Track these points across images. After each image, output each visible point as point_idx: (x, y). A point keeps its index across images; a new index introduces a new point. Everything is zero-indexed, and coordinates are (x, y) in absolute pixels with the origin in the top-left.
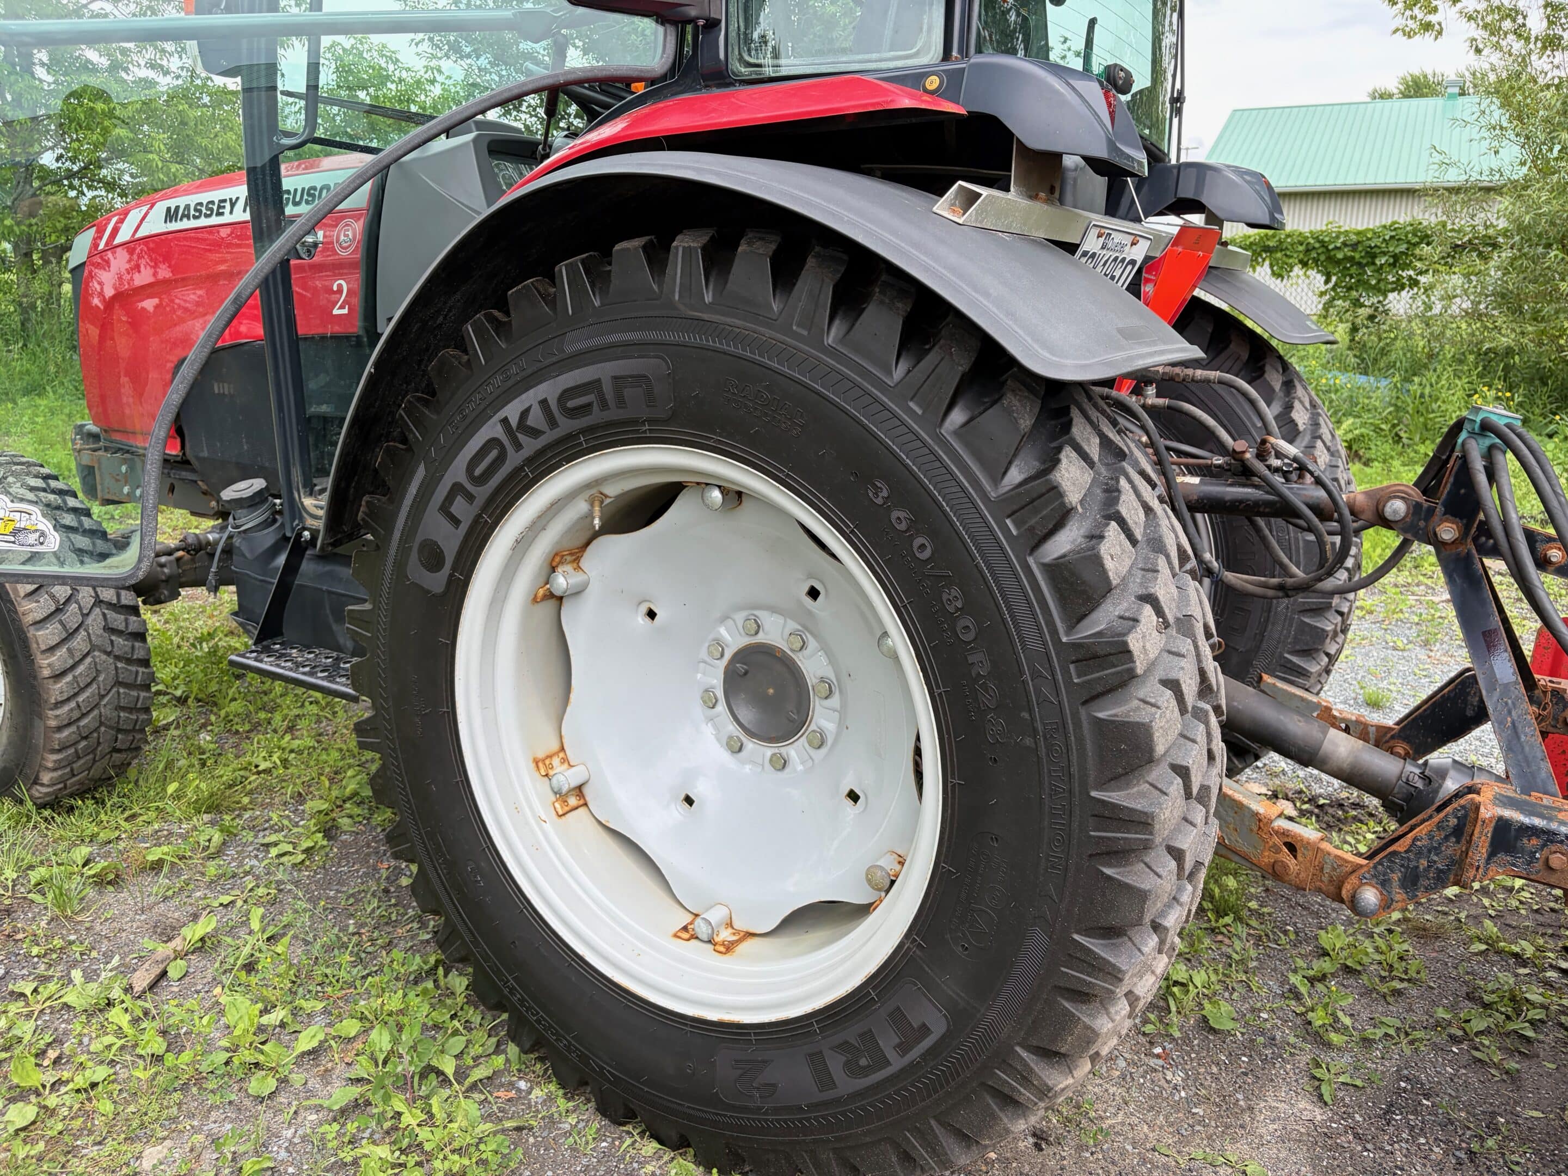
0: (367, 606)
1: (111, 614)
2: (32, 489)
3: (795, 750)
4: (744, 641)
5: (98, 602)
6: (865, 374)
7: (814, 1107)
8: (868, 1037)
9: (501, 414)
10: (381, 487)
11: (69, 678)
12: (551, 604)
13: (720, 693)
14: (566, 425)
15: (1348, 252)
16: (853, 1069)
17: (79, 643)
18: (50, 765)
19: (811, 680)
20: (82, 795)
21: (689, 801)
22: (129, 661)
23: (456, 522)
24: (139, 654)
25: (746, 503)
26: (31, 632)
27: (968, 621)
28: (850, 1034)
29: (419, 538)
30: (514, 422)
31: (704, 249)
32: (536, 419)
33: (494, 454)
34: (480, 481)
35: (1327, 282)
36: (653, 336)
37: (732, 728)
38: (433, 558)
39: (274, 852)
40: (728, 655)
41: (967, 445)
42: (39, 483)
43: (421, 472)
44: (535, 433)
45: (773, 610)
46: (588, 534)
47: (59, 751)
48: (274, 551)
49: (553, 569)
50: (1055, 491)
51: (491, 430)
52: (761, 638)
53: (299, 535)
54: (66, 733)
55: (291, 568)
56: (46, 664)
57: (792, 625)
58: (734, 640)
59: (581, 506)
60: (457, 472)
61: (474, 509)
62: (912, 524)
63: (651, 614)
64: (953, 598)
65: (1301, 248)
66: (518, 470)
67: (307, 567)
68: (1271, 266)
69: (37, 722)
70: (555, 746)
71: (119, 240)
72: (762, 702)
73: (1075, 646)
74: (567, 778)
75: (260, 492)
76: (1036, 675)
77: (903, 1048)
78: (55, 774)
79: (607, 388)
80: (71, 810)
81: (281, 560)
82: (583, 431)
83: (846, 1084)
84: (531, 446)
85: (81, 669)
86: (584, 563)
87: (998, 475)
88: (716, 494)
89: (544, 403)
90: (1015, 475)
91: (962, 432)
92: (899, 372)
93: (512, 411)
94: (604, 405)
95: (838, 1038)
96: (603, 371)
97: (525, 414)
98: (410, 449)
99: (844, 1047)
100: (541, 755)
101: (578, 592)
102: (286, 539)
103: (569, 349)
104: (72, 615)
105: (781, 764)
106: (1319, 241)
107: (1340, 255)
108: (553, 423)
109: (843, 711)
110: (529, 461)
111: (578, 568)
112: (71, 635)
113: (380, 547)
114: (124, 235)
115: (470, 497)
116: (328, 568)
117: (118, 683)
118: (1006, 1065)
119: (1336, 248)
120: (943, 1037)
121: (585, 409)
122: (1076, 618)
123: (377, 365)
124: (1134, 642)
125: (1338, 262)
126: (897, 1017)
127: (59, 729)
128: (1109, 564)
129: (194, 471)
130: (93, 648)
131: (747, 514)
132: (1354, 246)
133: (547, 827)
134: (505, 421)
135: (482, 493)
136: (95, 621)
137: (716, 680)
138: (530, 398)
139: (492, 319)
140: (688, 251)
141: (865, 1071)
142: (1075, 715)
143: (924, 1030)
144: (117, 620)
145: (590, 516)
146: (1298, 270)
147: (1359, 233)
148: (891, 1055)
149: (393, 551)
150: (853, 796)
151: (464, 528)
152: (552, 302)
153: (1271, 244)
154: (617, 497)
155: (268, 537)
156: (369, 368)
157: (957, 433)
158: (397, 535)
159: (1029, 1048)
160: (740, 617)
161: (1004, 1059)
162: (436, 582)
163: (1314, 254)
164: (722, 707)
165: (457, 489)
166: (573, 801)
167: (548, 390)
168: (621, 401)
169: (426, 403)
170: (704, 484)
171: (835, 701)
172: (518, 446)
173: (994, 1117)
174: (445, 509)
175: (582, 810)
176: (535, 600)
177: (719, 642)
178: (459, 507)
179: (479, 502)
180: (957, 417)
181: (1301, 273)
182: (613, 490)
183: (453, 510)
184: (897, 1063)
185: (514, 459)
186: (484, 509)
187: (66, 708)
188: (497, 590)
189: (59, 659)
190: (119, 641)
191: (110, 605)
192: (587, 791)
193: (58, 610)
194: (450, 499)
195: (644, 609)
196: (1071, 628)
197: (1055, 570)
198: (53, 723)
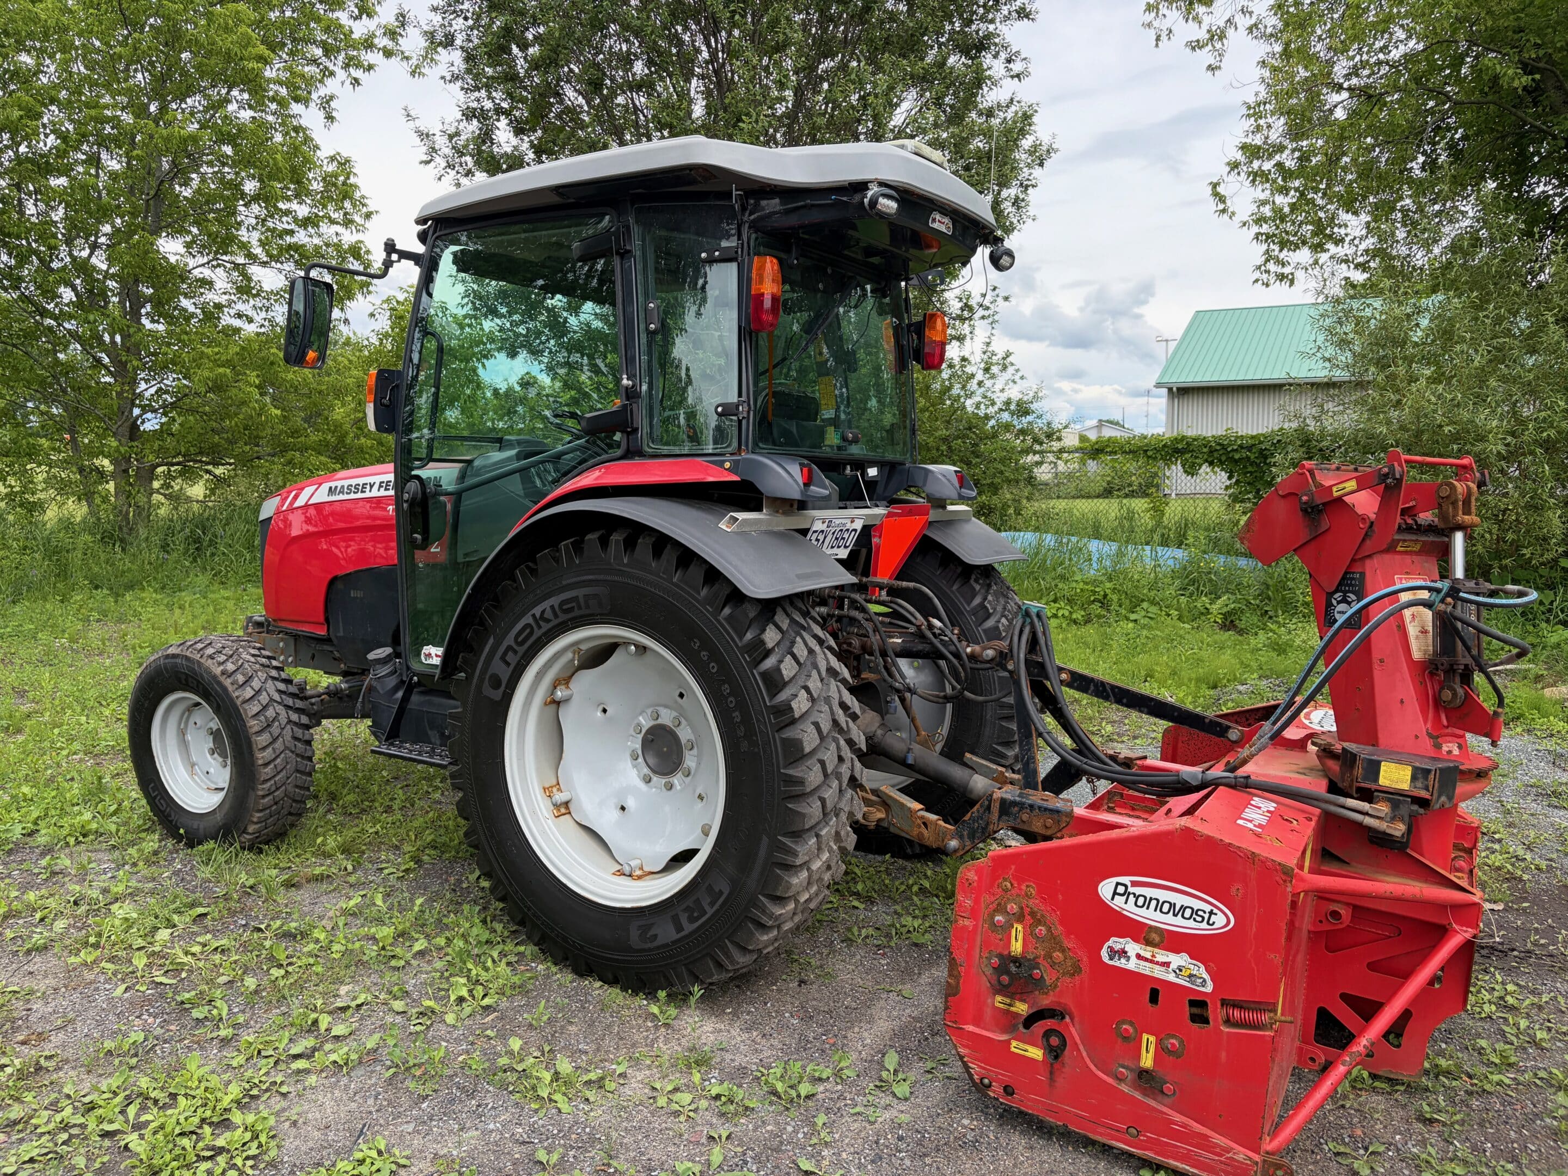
0: (460, 710)
1: (295, 729)
2: (253, 655)
3: (677, 780)
4: (652, 723)
5: (290, 721)
6: (688, 593)
7: (674, 942)
8: (697, 901)
9: (533, 611)
10: (470, 649)
11: (272, 766)
12: (554, 706)
13: (640, 752)
14: (563, 617)
15: (1245, 453)
16: (692, 920)
17: (279, 745)
18: (255, 820)
19: (683, 741)
20: (267, 843)
21: (623, 808)
22: (303, 757)
23: (508, 664)
24: (309, 754)
25: (648, 652)
26: (254, 738)
27: (731, 699)
28: (690, 902)
29: (490, 672)
30: (538, 616)
31: (624, 540)
32: (549, 614)
33: (528, 631)
34: (521, 644)
35: (1230, 478)
36: (602, 577)
37: (646, 770)
38: (496, 682)
39: (386, 871)
40: (644, 731)
41: (729, 623)
42: (257, 652)
43: (491, 641)
44: (548, 621)
45: (666, 706)
46: (573, 670)
47: (261, 811)
48: (396, 689)
49: (555, 687)
50: (763, 643)
51: (527, 619)
52: (660, 721)
53: (411, 679)
54: (266, 800)
55: (405, 699)
56: (262, 757)
57: (675, 714)
58: (646, 722)
59: (569, 655)
60: (509, 640)
61: (518, 658)
62: (709, 657)
63: (605, 711)
64: (726, 689)
65: (1205, 450)
66: (540, 638)
67: (415, 698)
68: (1183, 466)
69: (251, 792)
70: (554, 782)
71: (297, 504)
72: (660, 755)
73: (773, 707)
74: (560, 797)
75: (389, 655)
76: (758, 720)
77: (712, 904)
78: (257, 826)
79: (582, 600)
80: (260, 851)
81: (400, 694)
82: (570, 620)
83: (689, 928)
84: (545, 627)
85: (278, 760)
86: (571, 685)
87: (741, 636)
88: (633, 647)
89: (552, 607)
90: (749, 636)
91: (729, 619)
92: (704, 592)
93: (537, 611)
94: (580, 608)
95: (684, 906)
96: (580, 593)
97: (543, 612)
98: (486, 629)
99: (687, 909)
100: (547, 785)
101: (567, 700)
102: (403, 682)
103: (564, 583)
104: (275, 729)
105: (670, 787)
106: (1219, 444)
107: (1237, 456)
108: (556, 616)
109: (699, 757)
110: (545, 634)
111: (568, 687)
112: (275, 740)
113: (469, 678)
114: (300, 502)
115: (515, 652)
116: (427, 698)
117: (298, 771)
118: (756, 906)
119: (1233, 450)
120: (730, 894)
121: (571, 609)
122: (773, 696)
123: (472, 589)
124: (794, 705)
125: (1236, 461)
126: (710, 889)
127: (264, 797)
128: (784, 672)
129: (333, 645)
130: (286, 748)
131: (648, 657)
132: (1250, 448)
133: (549, 822)
134: (534, 615)
135: (521, 650)
136: (288, 732)
137: (638, 746)
138: (546, 605)
139: (528, 567)
140: (617, 542)
141: (697, 919)
142: (774, 737)
143: (721, 893)
144: (299, 732)
145: (573, 660)
146: (1205, 468)
147: (1253, 437)
148: (707, 908)
149: (475, 680)
150: (701, 797)
151: (512, 667)
152: (557, 560)
153: (1180, 446)
154: (587, 650)
155: (392, 682)
156: (468, 590)
157: (726, 619)
158: (478, 672)
159: (764, 895)
160: (649, 711)
161: (754, 902)
162: (497, 695)
163: (1216, 455)
164: (641, 760)
165: (509, 648)
166: (563, 810)
167: (554, 601)
168: (588, 607)
169: (495, 607)
170: (627, 643)
171: (695, 751)
172: (540, 627)
173: (752, 934)
174: (503, 658)
175: (567, 816)
176: (545, 704)
177: (639, 725)
178: (510, 657)
179: (520, 654)
180: (727, 611)
181: (1208, 470)
182: (584, 647)
183: (508, 658)
184: (710, 912)
185: (538, 633)
186: (522, 657)
187: (269, 784)
188: (527, 698)
189: (268, 754)
190: (299, 745)
191: (296, 724)
192: (570, 805)
193: (269, 726)
194: (505, 653)
195: (601, 708)
196: (771, 700)
197: (764, 675)
198: (261, 793)
